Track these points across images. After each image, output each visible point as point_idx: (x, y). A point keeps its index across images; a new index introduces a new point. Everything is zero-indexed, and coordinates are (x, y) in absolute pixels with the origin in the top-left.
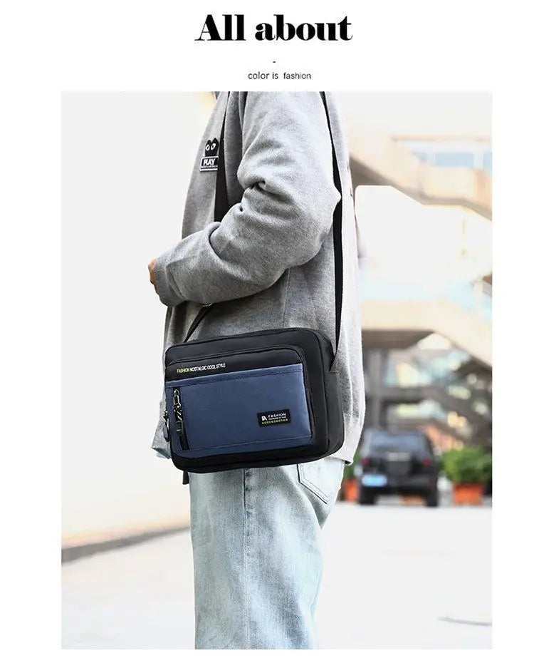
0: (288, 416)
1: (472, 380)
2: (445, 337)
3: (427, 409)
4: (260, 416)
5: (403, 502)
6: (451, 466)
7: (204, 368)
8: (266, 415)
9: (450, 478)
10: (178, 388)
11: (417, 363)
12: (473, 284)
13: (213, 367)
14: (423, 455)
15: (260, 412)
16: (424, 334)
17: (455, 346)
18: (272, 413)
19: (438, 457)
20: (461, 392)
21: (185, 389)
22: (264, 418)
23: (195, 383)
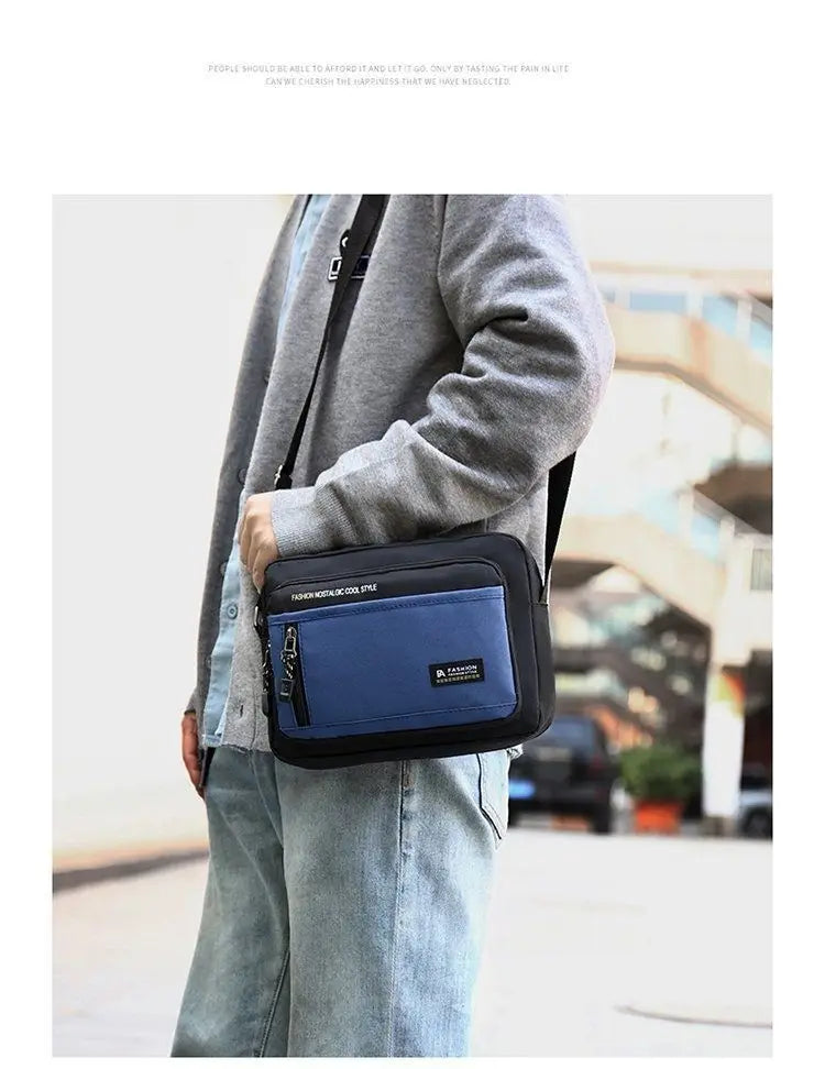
0: (481, 670)
1: (670, 641)
2: (631, 572)
3: (598, 682)
4: (433, 669)
5: (558, 824)
6: (633, 772)
7: (340, 592)
8: (444, 667)
9: (630, 790)
10: (295, 625)
11: (587, 612)
12: (678, 493)
13: (355, 590)
14: (592, 755)
15: (435, 663)
16: (599, 568)
17: (648, 589)
18: (454, 665)
19: (613, 756)
20: (651, 659)
21: (306, 627)
22: (440, 673)
23: (323, 615)
